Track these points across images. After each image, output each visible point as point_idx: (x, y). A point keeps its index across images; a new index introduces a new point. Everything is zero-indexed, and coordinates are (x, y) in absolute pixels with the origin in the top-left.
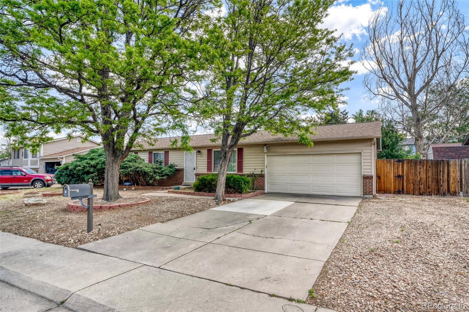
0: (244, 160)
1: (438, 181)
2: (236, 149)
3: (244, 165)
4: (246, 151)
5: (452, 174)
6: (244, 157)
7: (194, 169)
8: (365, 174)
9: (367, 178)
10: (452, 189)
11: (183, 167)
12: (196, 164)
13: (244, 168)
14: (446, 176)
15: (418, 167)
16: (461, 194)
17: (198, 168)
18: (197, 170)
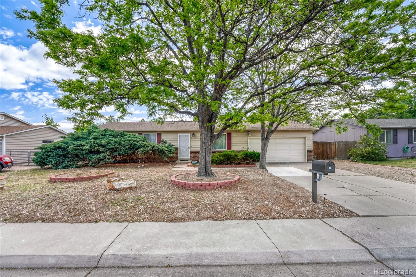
0: (232, 141)
1: (327, 152)
2: (226, 134)
3: (232, 145)
4: (233, 135)
5: (332, 149)
6: (232, 139)
7: (189, 148)
8: (308, 149)
9: (309, 151)
10: (332, 156)
11: (177, 147)
12: (190, 144)
13: (232, 146)
14: (330, 150)
15: (319, 145)
16: (336, 158)
17: (192, 147)
18: (191, 148)
